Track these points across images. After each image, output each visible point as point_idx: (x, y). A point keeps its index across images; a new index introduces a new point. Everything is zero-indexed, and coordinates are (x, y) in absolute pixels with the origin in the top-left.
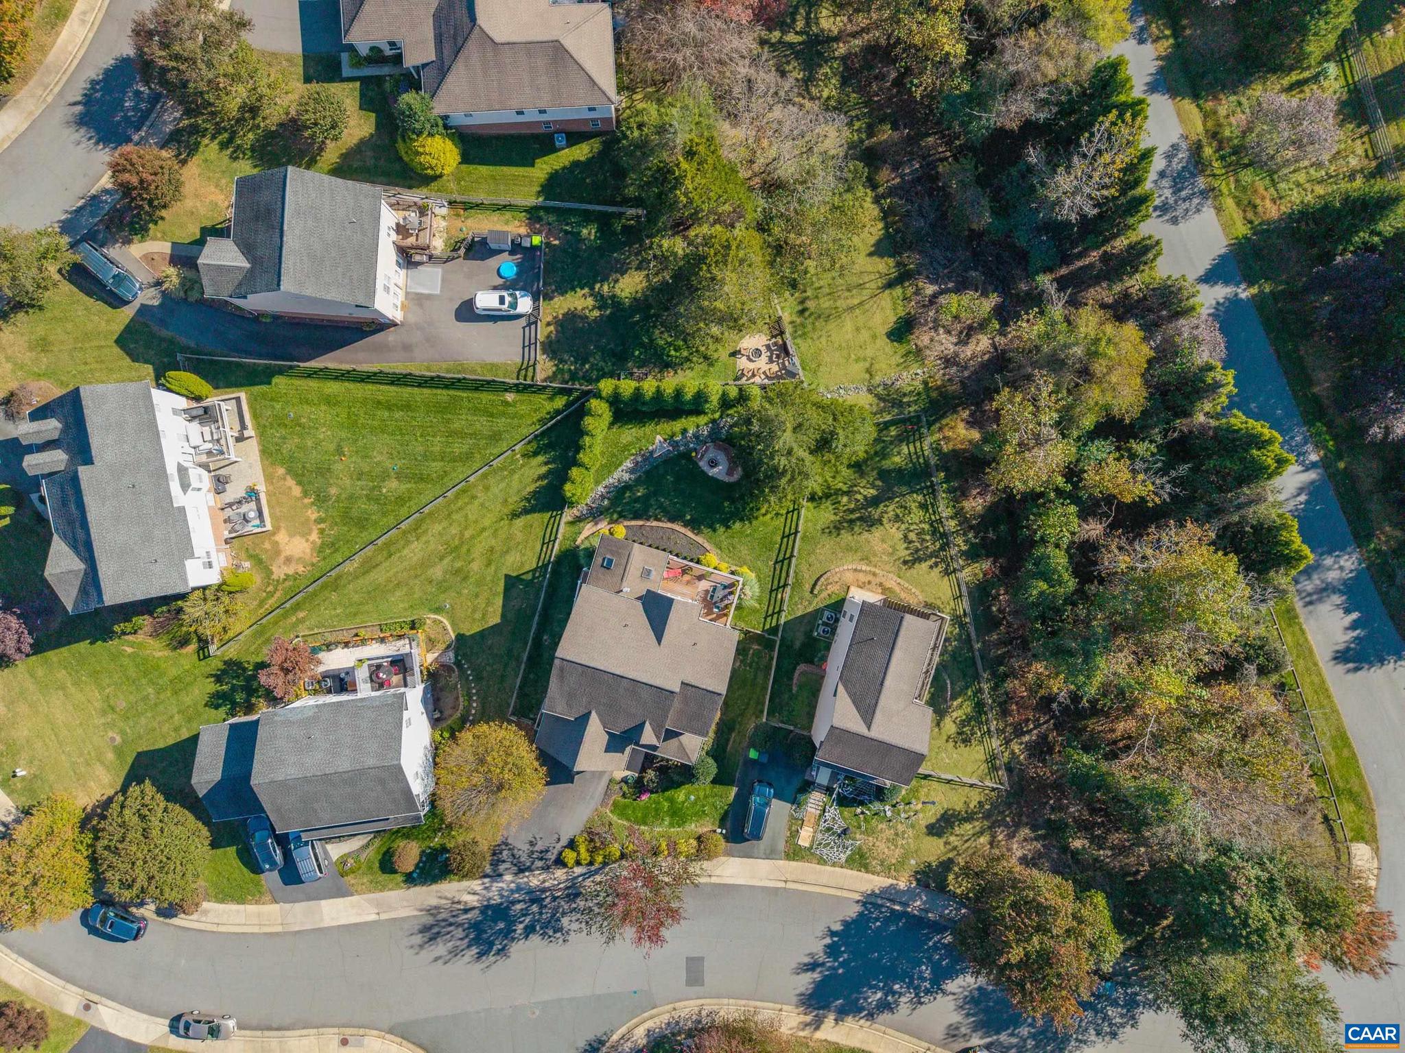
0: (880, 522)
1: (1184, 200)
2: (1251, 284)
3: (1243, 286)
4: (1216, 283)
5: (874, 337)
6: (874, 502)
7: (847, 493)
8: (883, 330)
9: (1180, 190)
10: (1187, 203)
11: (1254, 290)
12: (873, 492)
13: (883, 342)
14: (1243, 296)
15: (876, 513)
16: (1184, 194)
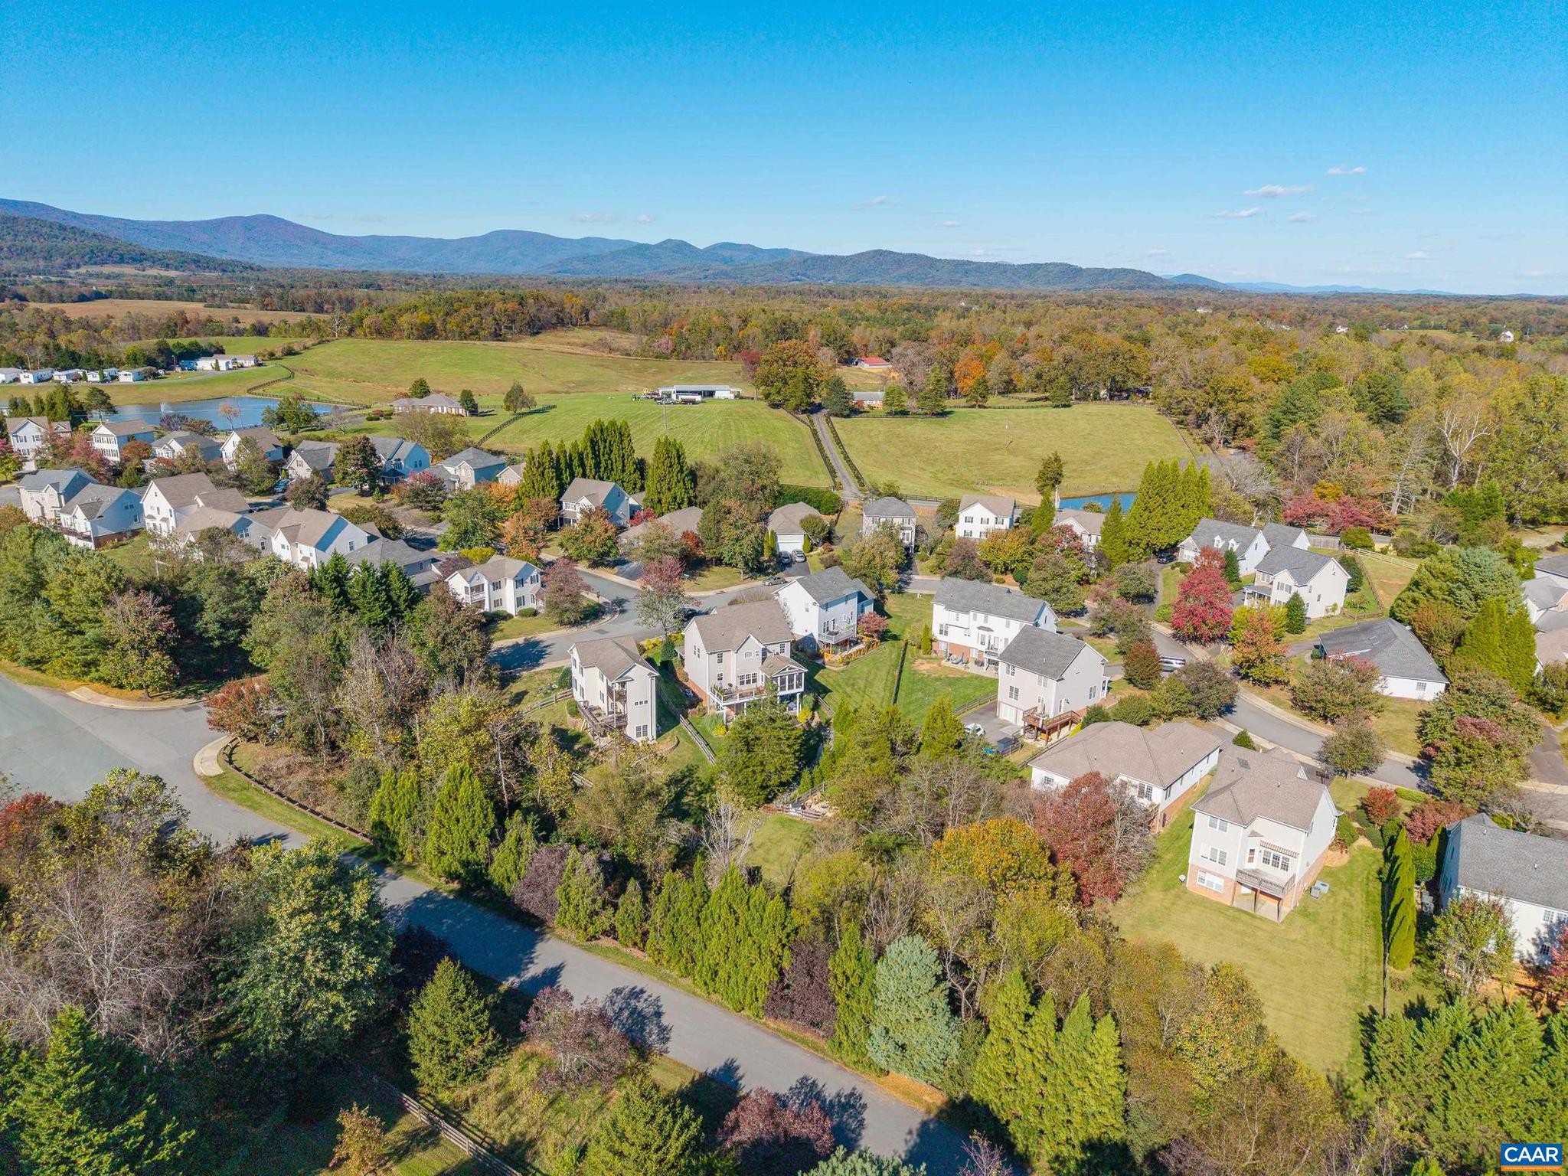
0: (668, 785)
1: (621, 1009)
2: (511, 992)
3: (516, 985)
4: (544, 973)
5: (767, 861)
6: (679, 795)
7: (700, 793)
8: (765, 867)
9: (632, 1014)
10: (616, 1008)
11: (503, 988)
12: (685, 800)
13: (757, 862)
14: (511, 979)
15: (674, 789)
16: (626, 1013)
